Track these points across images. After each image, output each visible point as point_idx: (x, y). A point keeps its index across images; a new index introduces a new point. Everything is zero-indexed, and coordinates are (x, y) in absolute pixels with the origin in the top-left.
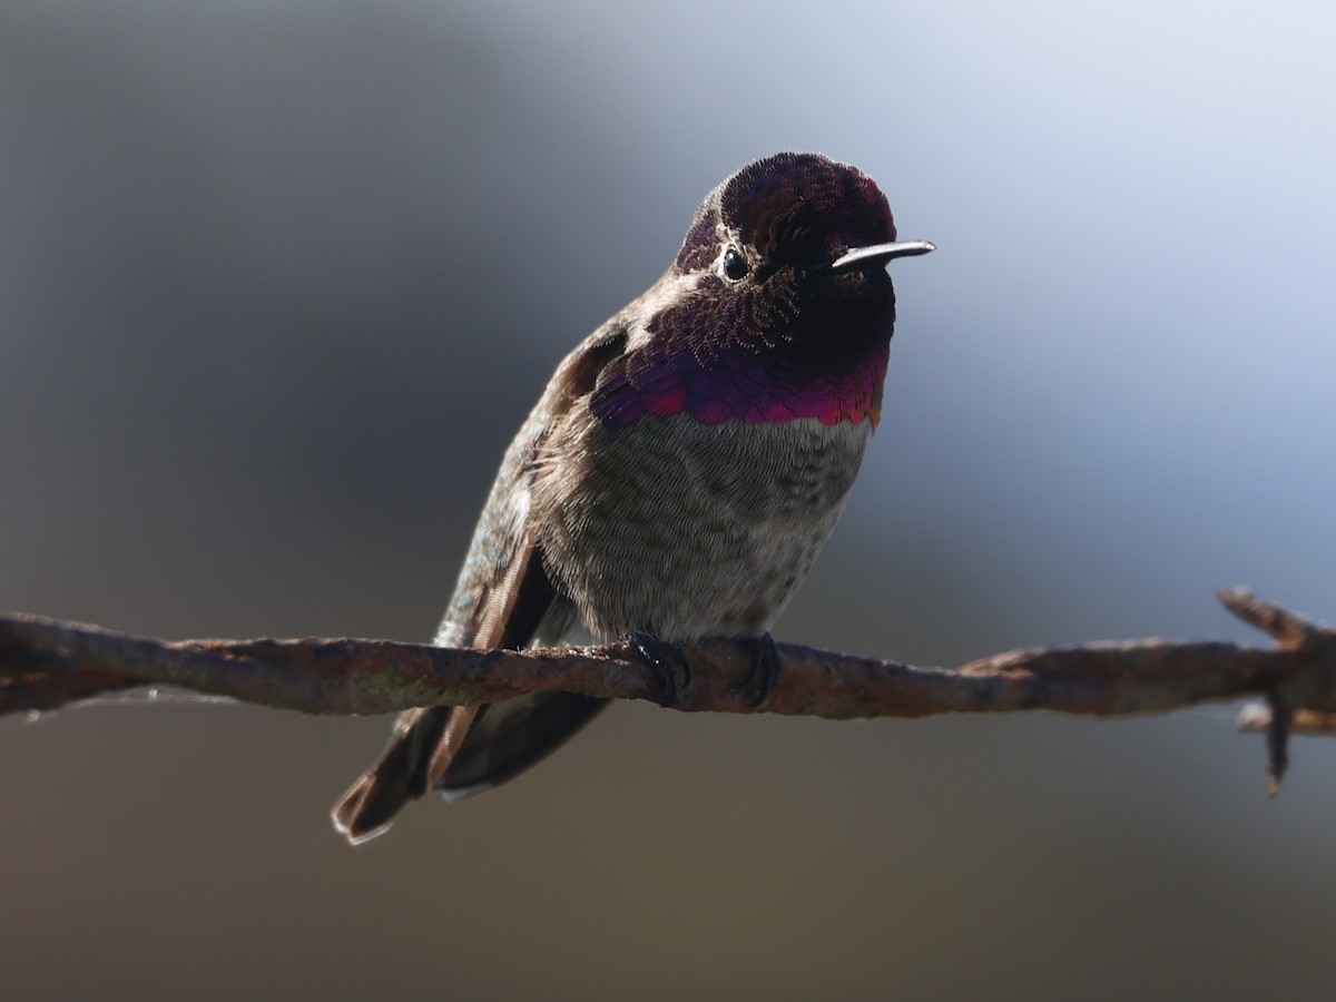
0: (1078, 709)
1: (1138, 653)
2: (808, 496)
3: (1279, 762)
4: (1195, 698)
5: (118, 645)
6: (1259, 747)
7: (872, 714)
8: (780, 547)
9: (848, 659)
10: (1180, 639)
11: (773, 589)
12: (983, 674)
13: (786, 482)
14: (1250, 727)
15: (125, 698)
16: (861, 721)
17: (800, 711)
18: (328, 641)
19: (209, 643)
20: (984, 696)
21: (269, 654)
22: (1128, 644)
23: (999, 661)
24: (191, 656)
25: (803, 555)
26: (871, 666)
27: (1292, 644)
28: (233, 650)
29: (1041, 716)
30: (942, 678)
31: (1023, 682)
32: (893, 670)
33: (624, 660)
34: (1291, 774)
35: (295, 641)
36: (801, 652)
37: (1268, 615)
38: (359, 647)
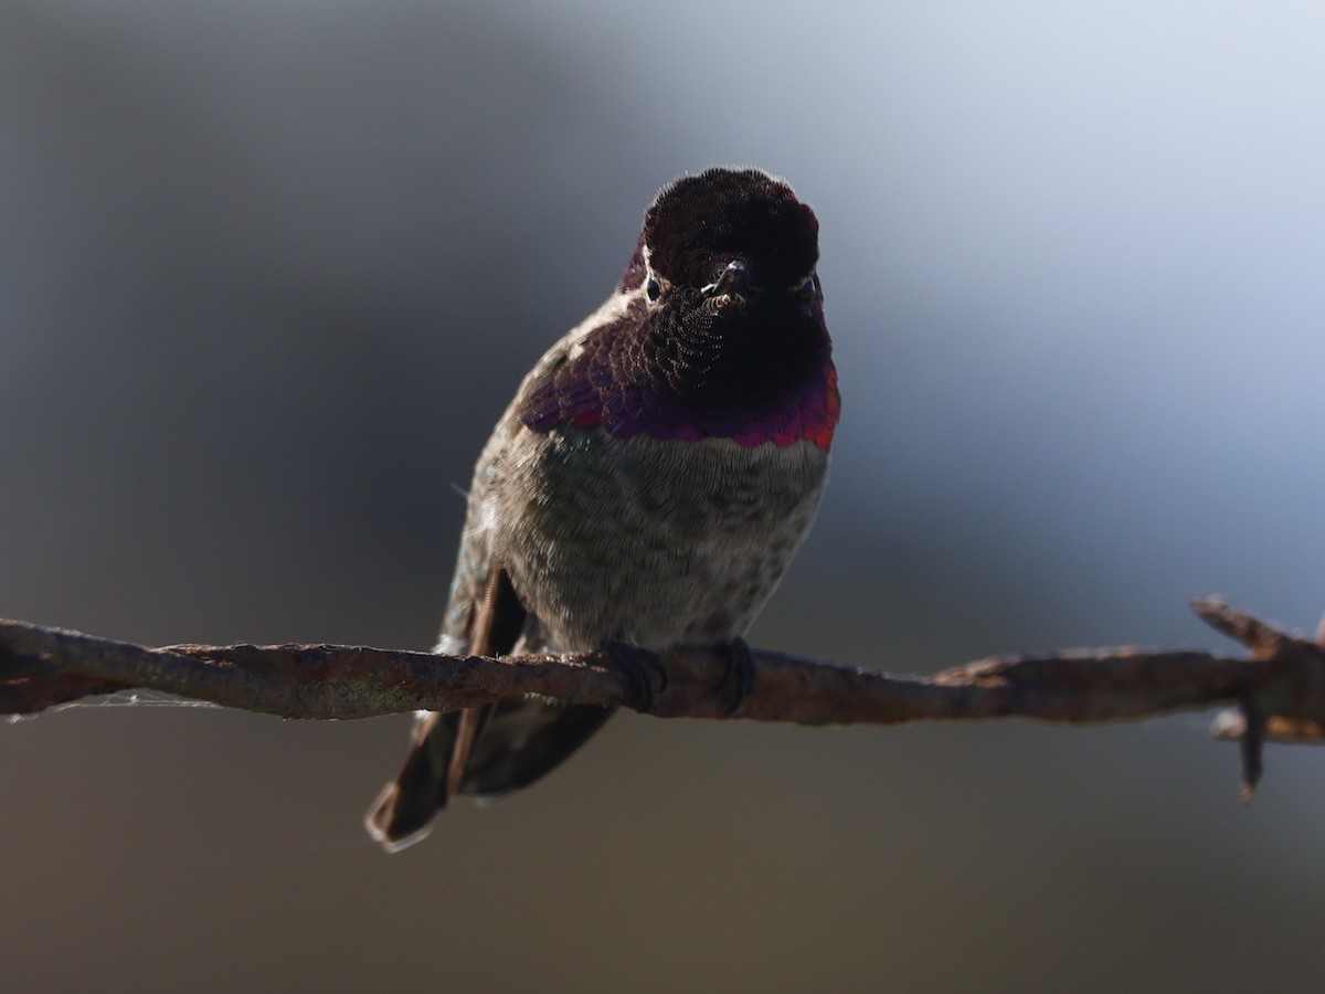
0: (1053, 716)
1: (1114, 661)
2: (748, 513)
3: (1253, 769)
4: (1169, 705)
5: (100, 649)
6: (1235, 755)
7: (847, 720)
8: (734, 560)
9: (825, 668)
10: (1155, 648)
11: (734, 599)
12: (957, 682)
13: (719, 501)
14: (1225, 736)
15: (106, 702)
16: (836, 728)
17: (776, 717)
18: (307, 647)
19: (189, 648)
20: (959, 703)
21: (248, 659)
22: (1102, 653)
23: (973, 669)
24: (171, 661)
25: (763, 565)
26: (846, 674)
27: (1266, 653)
28: (212, 654)
29: (1015, 723)
30: (917, 686)
31: (998, 690)
32: (868, 678)
33: (601, 666)
34: (1266, 780)
35: (275, 647)
36: (777, 659)
37: (1242, 625)
38: (338, 653)
